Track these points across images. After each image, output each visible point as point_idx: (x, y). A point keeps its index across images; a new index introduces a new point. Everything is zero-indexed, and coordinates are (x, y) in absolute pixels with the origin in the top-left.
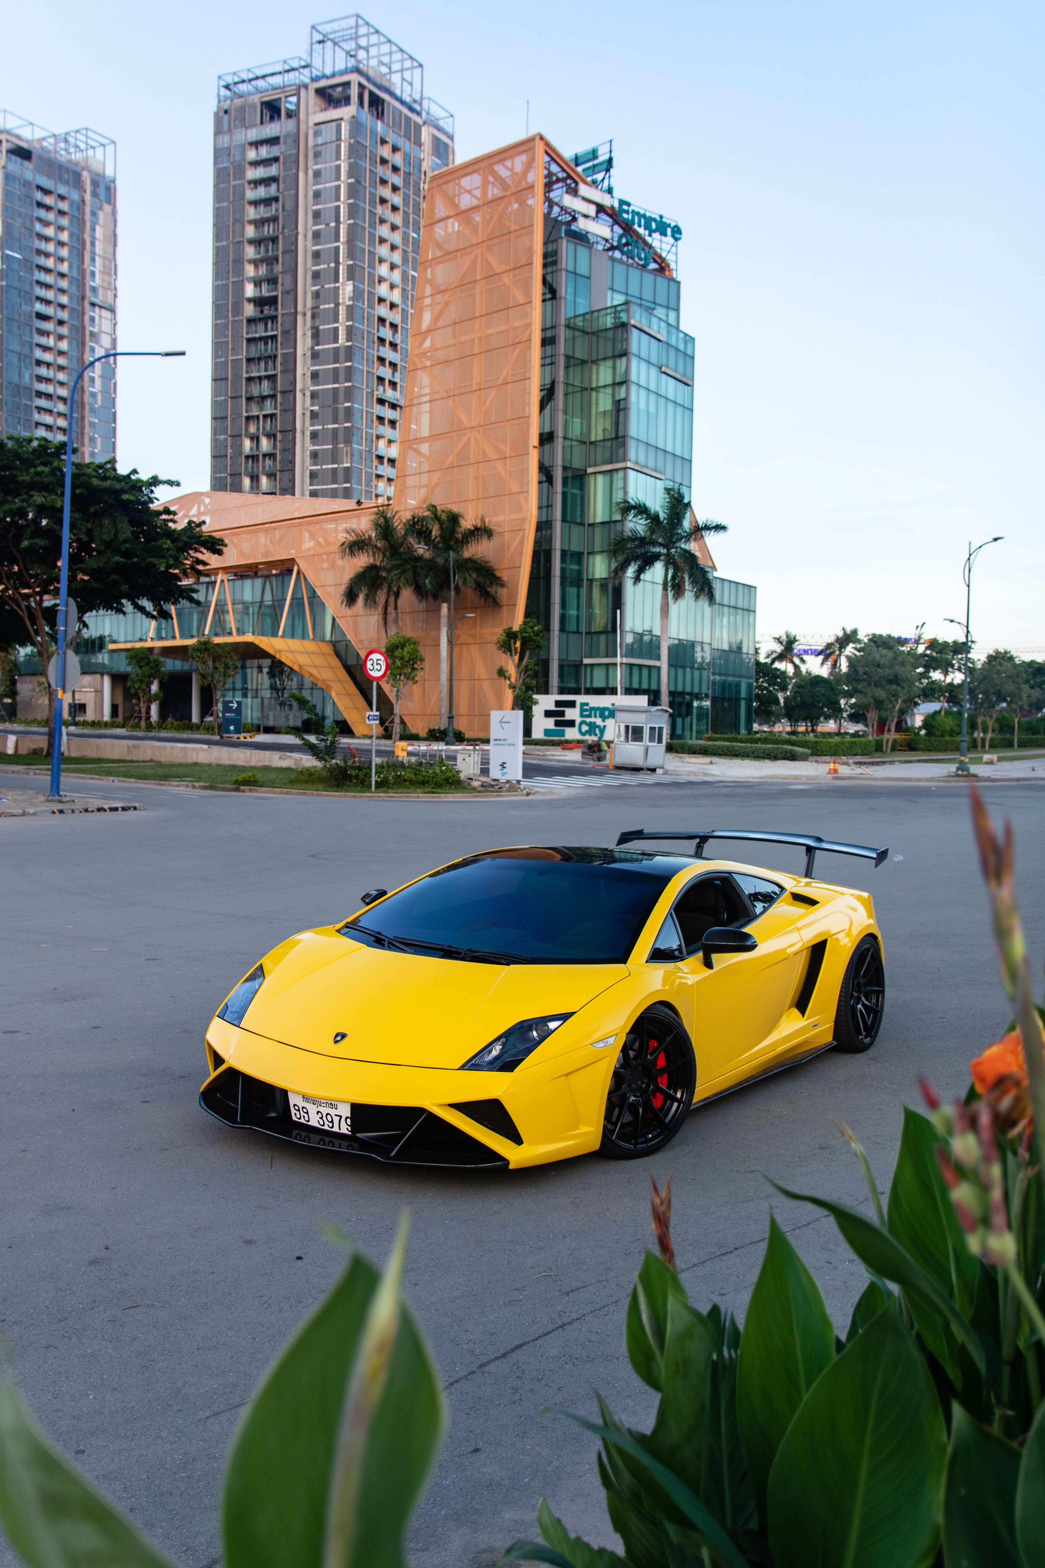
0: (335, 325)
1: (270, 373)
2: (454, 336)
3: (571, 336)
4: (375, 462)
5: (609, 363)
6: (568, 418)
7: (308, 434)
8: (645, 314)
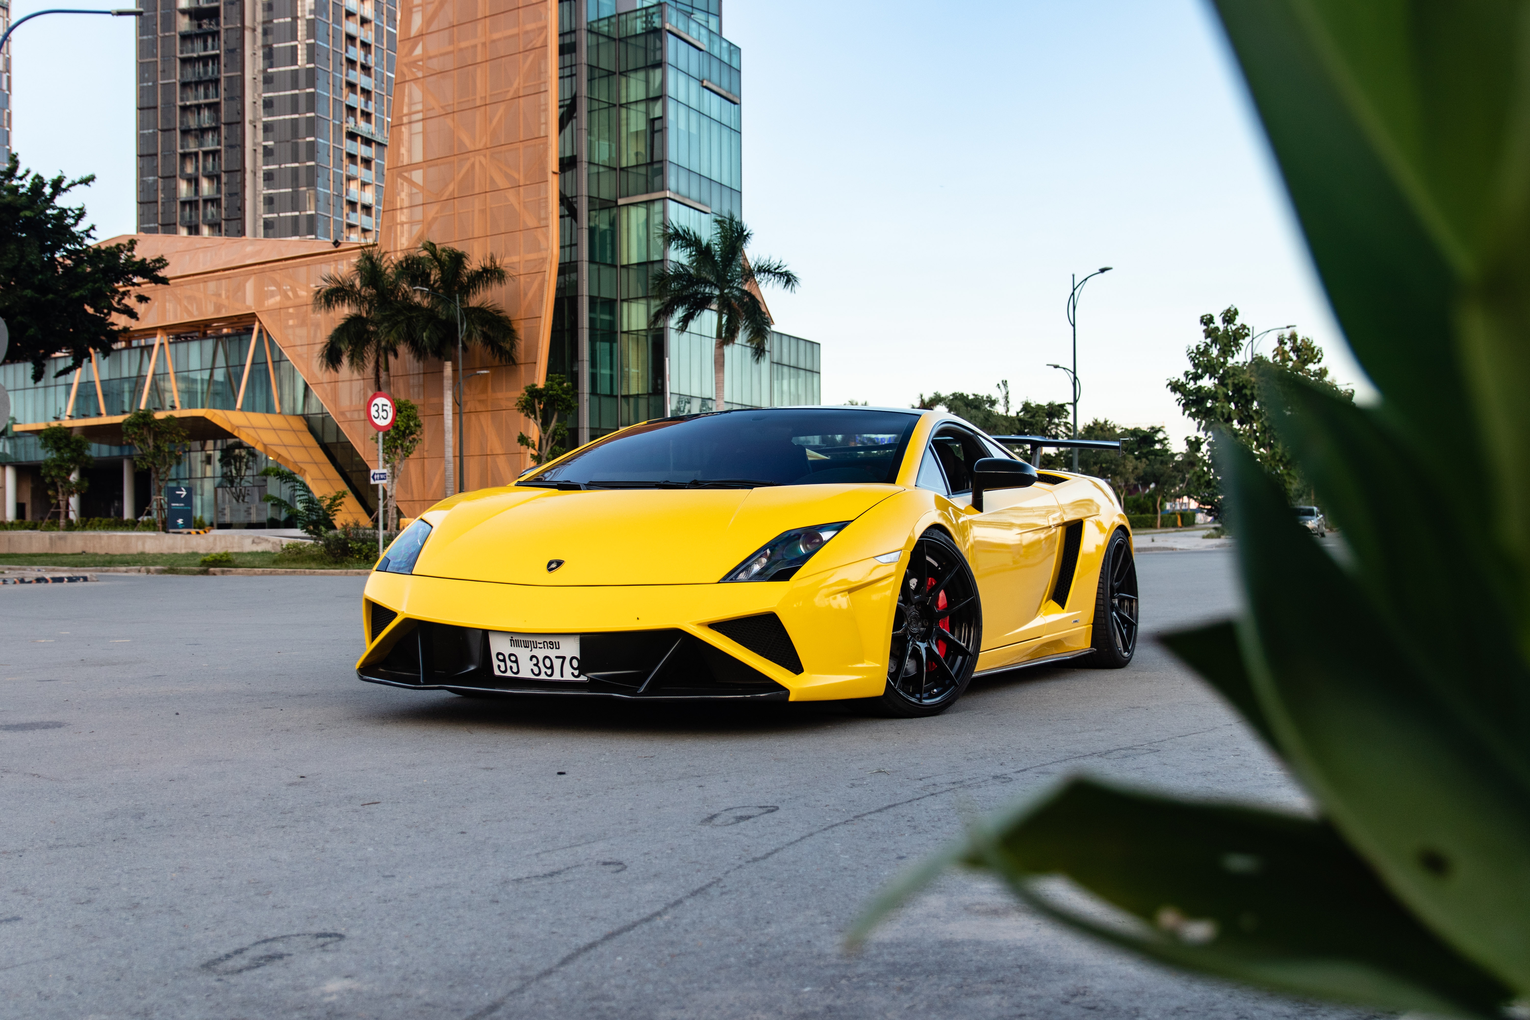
0: (293, 43)
1: (211, 100)
2: (451, 42)
3: (595, 43)
4: (346, 209)
5: (641, 75)
6: (593, 139)
7: (261, 174)
8: (682, 18)
